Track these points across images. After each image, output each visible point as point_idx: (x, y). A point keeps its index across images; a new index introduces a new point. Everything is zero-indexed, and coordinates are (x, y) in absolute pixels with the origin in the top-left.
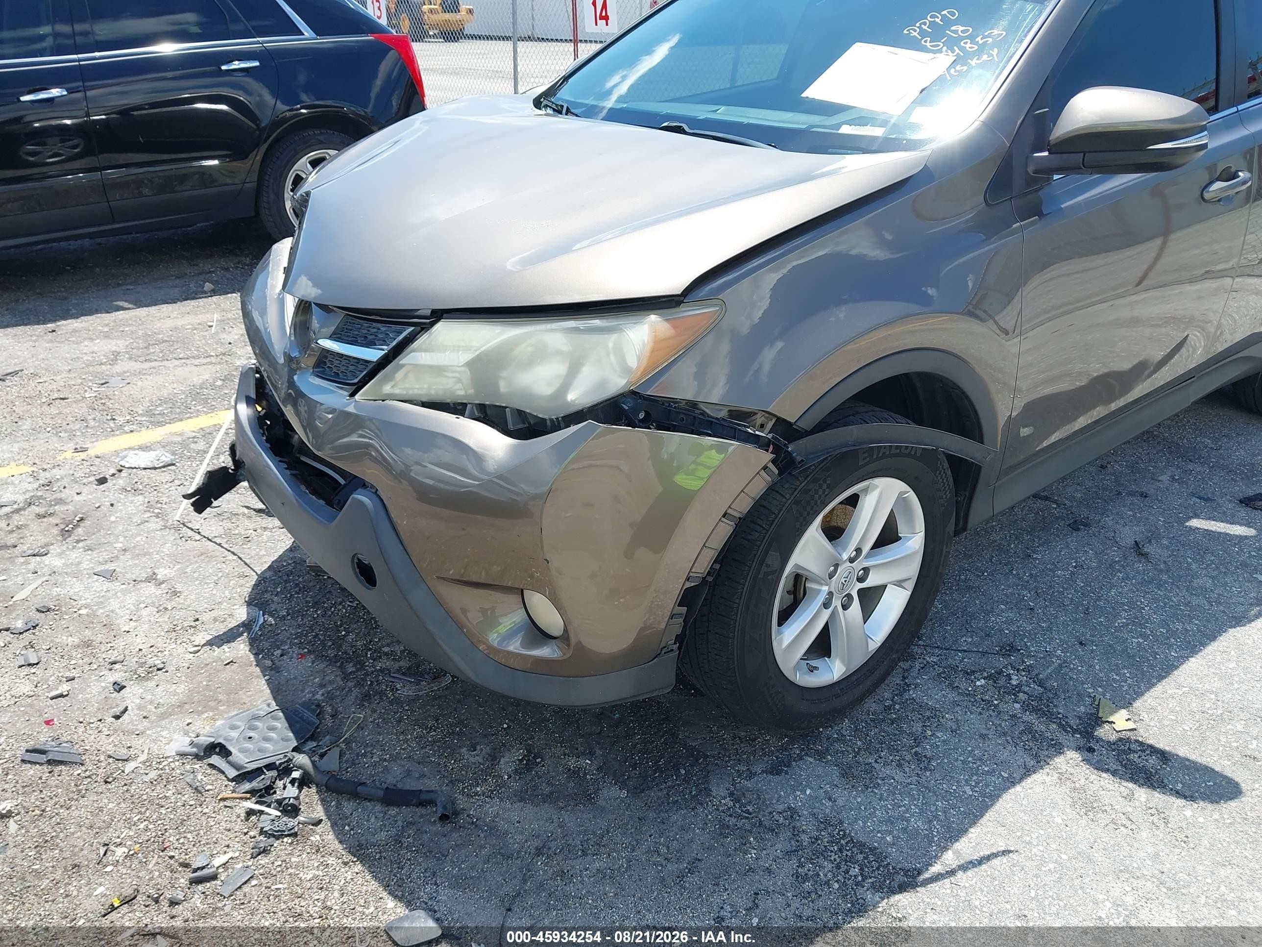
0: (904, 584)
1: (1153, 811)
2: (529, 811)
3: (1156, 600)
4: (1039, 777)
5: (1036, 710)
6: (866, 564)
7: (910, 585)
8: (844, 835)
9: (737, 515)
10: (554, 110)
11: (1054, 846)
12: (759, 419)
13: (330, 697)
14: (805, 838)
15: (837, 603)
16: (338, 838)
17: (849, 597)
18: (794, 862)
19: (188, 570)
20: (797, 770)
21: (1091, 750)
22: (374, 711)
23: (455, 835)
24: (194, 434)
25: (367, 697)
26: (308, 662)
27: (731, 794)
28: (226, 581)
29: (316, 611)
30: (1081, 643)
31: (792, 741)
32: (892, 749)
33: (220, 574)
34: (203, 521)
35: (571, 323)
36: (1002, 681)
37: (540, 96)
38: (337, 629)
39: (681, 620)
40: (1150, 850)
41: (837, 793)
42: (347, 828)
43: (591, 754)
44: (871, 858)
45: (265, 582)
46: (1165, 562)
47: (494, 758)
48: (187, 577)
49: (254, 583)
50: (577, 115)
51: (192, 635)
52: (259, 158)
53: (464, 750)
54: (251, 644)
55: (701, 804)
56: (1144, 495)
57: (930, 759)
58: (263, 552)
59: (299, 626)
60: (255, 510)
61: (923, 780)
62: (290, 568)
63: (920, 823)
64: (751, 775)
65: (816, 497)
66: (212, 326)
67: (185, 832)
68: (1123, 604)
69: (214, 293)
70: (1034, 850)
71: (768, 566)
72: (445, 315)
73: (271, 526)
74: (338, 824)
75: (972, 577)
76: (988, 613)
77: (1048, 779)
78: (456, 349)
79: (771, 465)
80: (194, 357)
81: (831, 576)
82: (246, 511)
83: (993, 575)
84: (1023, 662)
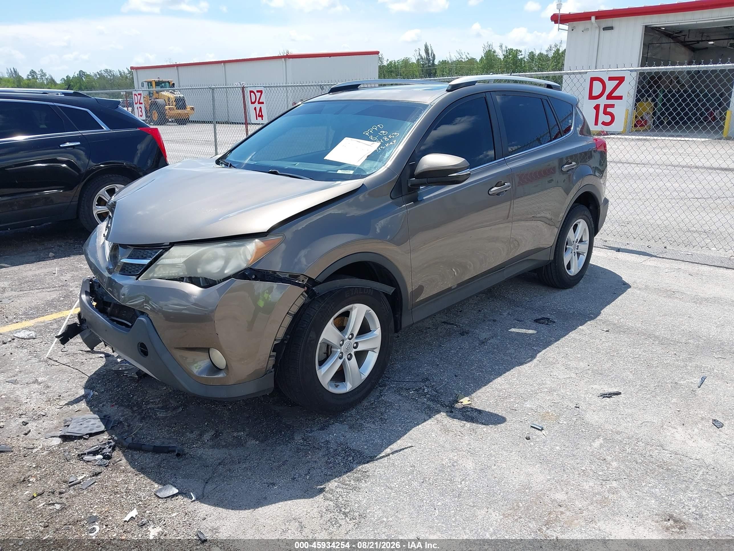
0: (374, 350)
1: (471, 430)
2: (216, 451)
3: (490, 359)
4: (429, 422)
5: (433, 400)
6: (356, 341)
7: (377, 351)
8: (347, 448)
9: (293, 313)
10: (225, 165)
11: (430, 444)
12: (302, 278)
13: (126, 420)
14: (332, 450)
15: (345, 357)
16: (132, 467)
17: (350, 354)
18: (326, 458)
19: (54, 377)
20: (331, 428)
21: (452, 412)
22: (147, 423)
23: (184, 462)
24: (51, 322)
25: (144, 418)
26: (116, 408)
27: (303, 439)
28: (73, 380)
29: (118, 389)
30: (456, 376)
31: (330, 419)
32: (371, 418)
33: (70, 378)
34: (59, 357)
35: (225, 244)
36: (421, 391)
37: (219, 159)
38: (129, 395)
39: (274, 358)
40: (467, 442)
41: (346, 434)
42: (136, 463)
43: (244, 430)
44: (357, 454)
45: (92, 379)
46: (497, 345)
47: (201, 435)
48: (53, 380)
49: (87, 380)
50: (235, 167)
51: (58, 402)
52: (79, 189)
53: (188, 433)
54: (87, 403)
55: (290, 443)
56: (494, 321)
57: (386, 420)
58: (91, 368)
59: (110, 395)
60: (85, 351)
61: (382, 427)
62: (105, 373)
63: (378, 441)
64: (312, 431)
65: (329, 309)
66: (55, 273)
67: (63, 470)
68: (476, 361)
69: (54, 257)
70: (422, 446)
71: (310, 337)
72: (175, 244)
73: (94, 357)
74: (131, 462)
75: (415, 355)
76: (419, 367)
77: (432, 423)
78: (179, 257)
79: (304, 293)
80: (47, 288)
81: (341, 345)
82: (81, 352)
83: (424, 354)
84: (431, 384)
